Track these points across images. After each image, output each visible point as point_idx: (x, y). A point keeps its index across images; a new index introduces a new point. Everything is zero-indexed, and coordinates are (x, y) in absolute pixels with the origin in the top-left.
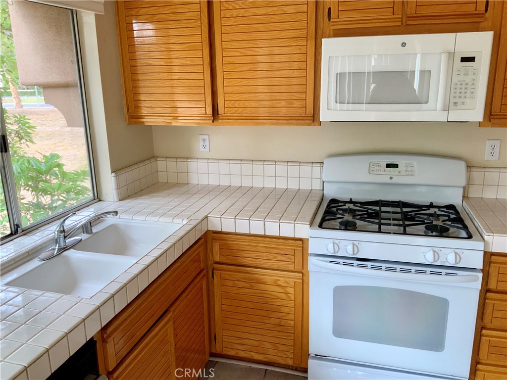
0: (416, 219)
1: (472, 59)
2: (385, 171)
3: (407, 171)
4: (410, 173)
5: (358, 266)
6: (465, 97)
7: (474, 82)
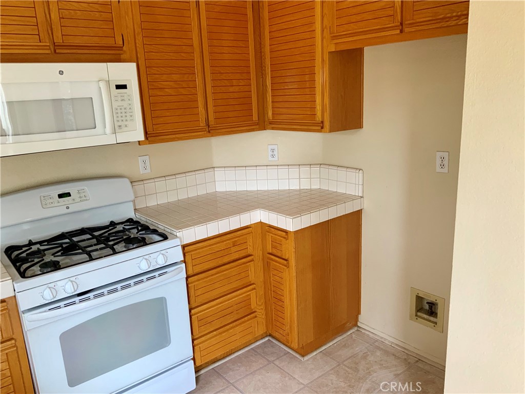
0: (111, 239)
1: (124, 87)
2: (59, 202)
3: (80, 197)
4: (83, 199)
5: (81, 301)
6: (126, 120)
7: (130, 106)
